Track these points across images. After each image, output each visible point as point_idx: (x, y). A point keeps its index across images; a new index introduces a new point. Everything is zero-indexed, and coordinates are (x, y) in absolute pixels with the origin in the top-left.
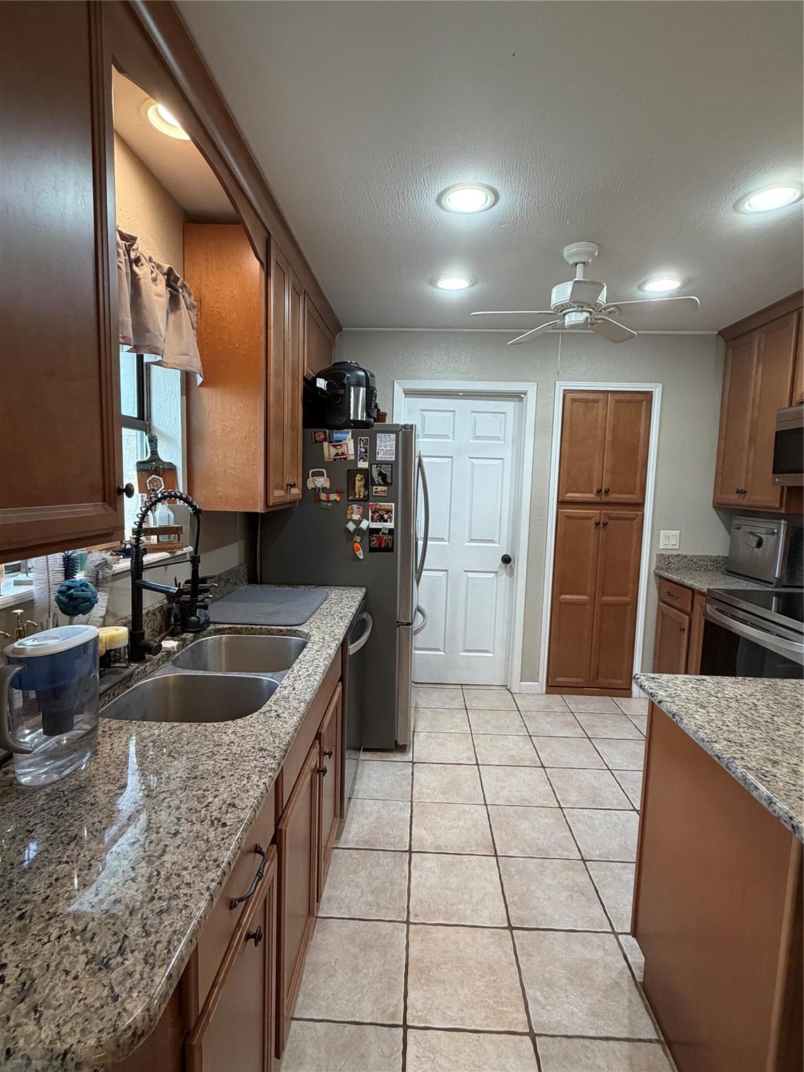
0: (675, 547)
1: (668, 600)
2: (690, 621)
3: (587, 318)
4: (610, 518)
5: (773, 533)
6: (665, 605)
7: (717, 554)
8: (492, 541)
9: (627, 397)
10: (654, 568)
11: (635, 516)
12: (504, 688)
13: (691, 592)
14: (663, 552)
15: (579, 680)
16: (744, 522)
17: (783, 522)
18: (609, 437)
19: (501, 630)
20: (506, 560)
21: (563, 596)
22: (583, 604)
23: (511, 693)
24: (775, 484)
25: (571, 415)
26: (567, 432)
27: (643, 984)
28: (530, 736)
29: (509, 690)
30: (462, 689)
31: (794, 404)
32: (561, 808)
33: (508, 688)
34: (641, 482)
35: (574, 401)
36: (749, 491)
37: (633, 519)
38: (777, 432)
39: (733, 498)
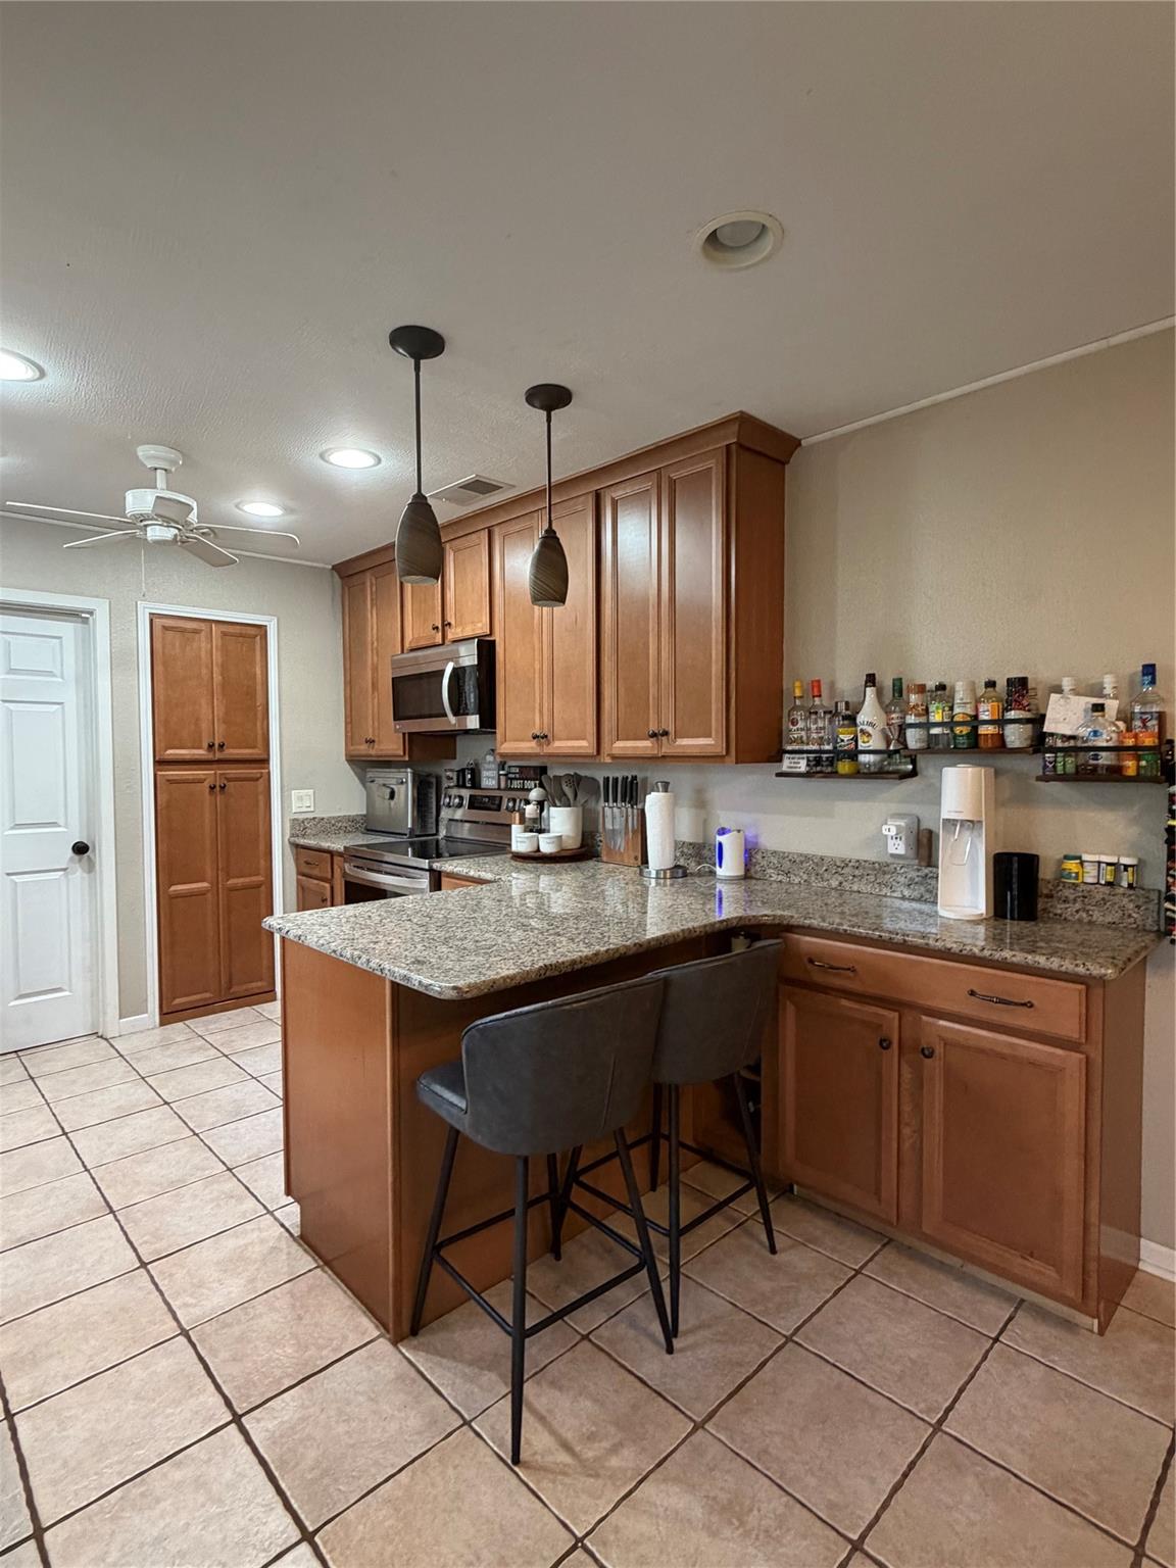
0: (309, 809)
1: (306, 870)
2: (332, 888)
3: (176, 536)
4: (229, 780)
5: (402, 783)
6: (304, 878)
7: (355, 814)
8: (54, 824)
9: (237, 629)
10: (287, 837)
11: (259, 775)
12: (95, 1036)
13: (328, 855)
14: (296, 817)
15: (208, 995)
16: (377, 774)
17: (409, 770)
18: (217, 678)
19: (80, 953)
20: (80, 849)
21: (173, 888)
22: (202, 893)
23: (106, 1039)
24: (396, 731)
25: (164, 647)
26: (159, 668)
27: (302, 1237)
28: (143, 1078)
29: (101, 1037)
30: (19, 1057)
31: (447, 642)
32: (197, 1135)
33: (100, 1034)
34: (263, 734)
35: (165, 630)
36: (376, 739)
37: (257, 779)
38: (393, 679)
39: (363, 749)
